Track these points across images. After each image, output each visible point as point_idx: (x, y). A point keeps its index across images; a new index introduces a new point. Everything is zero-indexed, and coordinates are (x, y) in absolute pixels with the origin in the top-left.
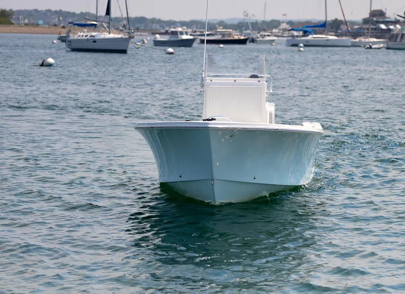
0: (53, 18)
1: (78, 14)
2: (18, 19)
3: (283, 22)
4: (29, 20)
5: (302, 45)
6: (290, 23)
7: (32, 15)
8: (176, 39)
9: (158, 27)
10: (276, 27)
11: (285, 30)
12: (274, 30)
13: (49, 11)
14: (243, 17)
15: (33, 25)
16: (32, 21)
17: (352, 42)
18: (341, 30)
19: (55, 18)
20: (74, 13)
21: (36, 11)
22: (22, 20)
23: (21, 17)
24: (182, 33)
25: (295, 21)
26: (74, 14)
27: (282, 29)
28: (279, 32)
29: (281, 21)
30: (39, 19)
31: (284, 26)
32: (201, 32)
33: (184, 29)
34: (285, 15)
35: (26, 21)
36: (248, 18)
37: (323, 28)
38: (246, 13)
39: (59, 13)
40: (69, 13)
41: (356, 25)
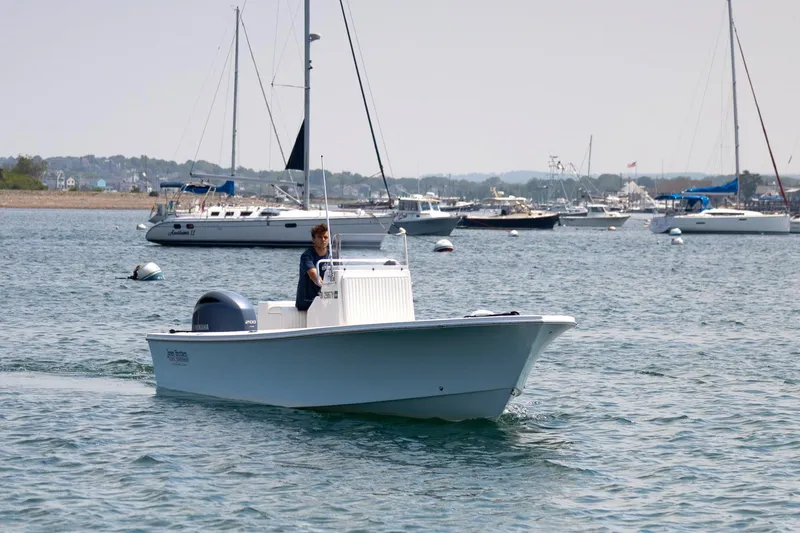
0: (130, 175)
1: (182, 165)
2: (54, 176)
3: (629, 180)
4: (76, 179)
5: (678, 231)
6: (644, 181)
7: (83, 169)
8: (415, 218)
9: (355, 192)
10: (614, 192)
11: (634, 197)
12: (610, 198)
13: (120, 158)
14: (548, 170)
15: (85, 189)
16: (82, 182)
17: (792, 223)
18: (758, 196)
19: (132, 174)
20: (173, 164)
21: (90, 158)
22: (61, 180)
23: (59, 173)
24: (426, 206)
25: (653, 178)
26: (171, 166)
27: (629, 195)
28: (621, 202)
29: (625, 177)
30: (97, 178)
31: (631, 188)
32: (449, 202)
33: (431, 197)
34: (634, 164)
35: (71, 182)
36: (560, 171)
37: (732, 194)
38: (556, 161)
39: (142, 164)
40: (161, 163)
41: (790, 186)
